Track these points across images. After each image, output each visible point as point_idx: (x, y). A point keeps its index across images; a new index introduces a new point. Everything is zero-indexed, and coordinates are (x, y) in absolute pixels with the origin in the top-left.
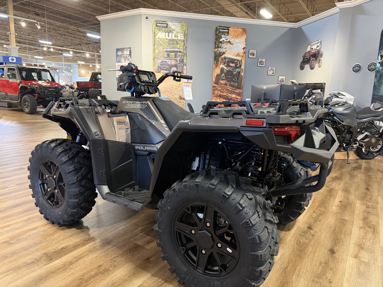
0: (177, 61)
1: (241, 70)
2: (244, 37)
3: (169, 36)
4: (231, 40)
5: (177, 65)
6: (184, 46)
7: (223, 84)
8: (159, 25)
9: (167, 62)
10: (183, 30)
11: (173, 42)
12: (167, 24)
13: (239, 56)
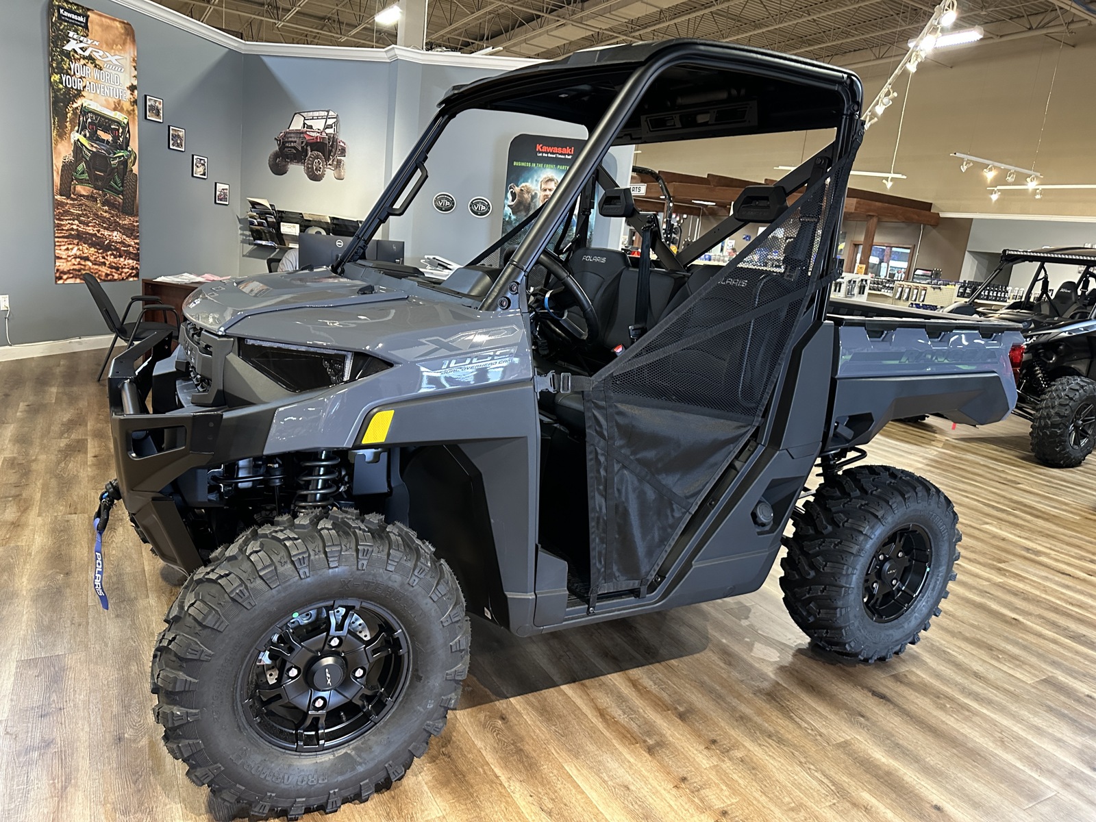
1: (129, 157)
2: (130, 53)
4: (95, 55)
7: (83, 196)
13: (121, 110)
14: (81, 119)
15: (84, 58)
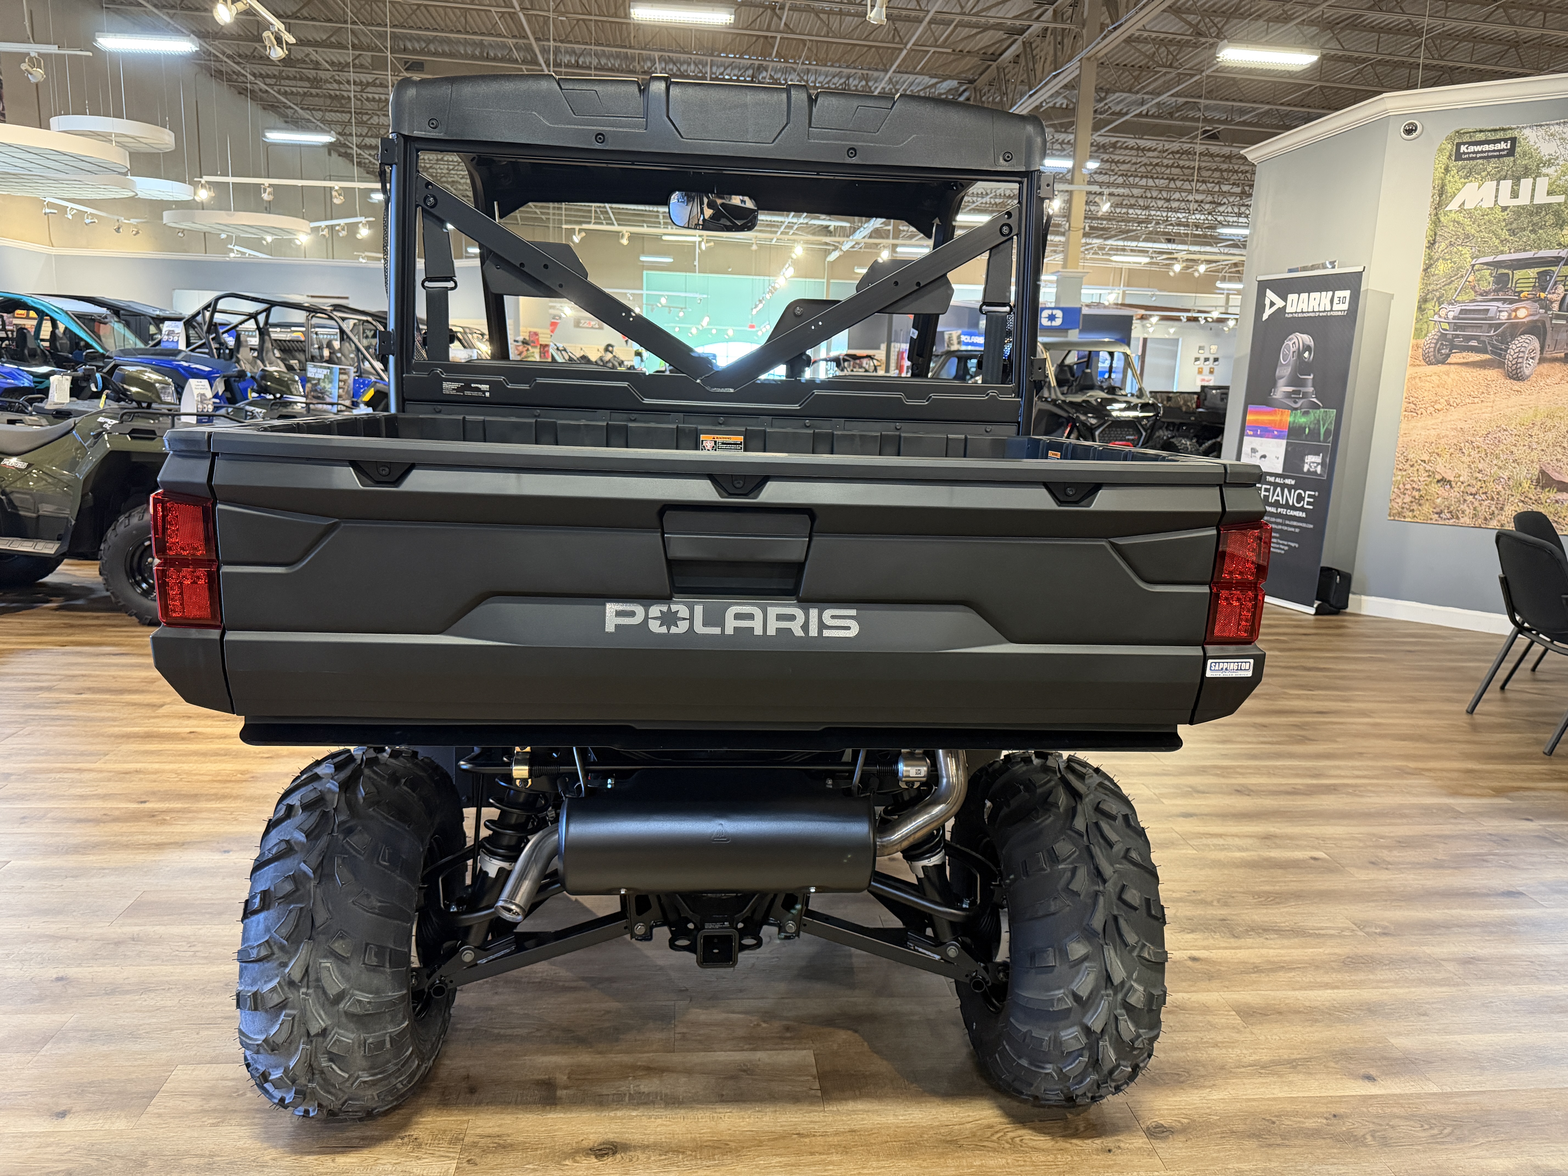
0: (1546, 305)
3: (1515, 194)
5: (1544, 323)
8: (1472, 149)
9: (1490, 314)
11: (1536, 219)
12: (1514, 140)
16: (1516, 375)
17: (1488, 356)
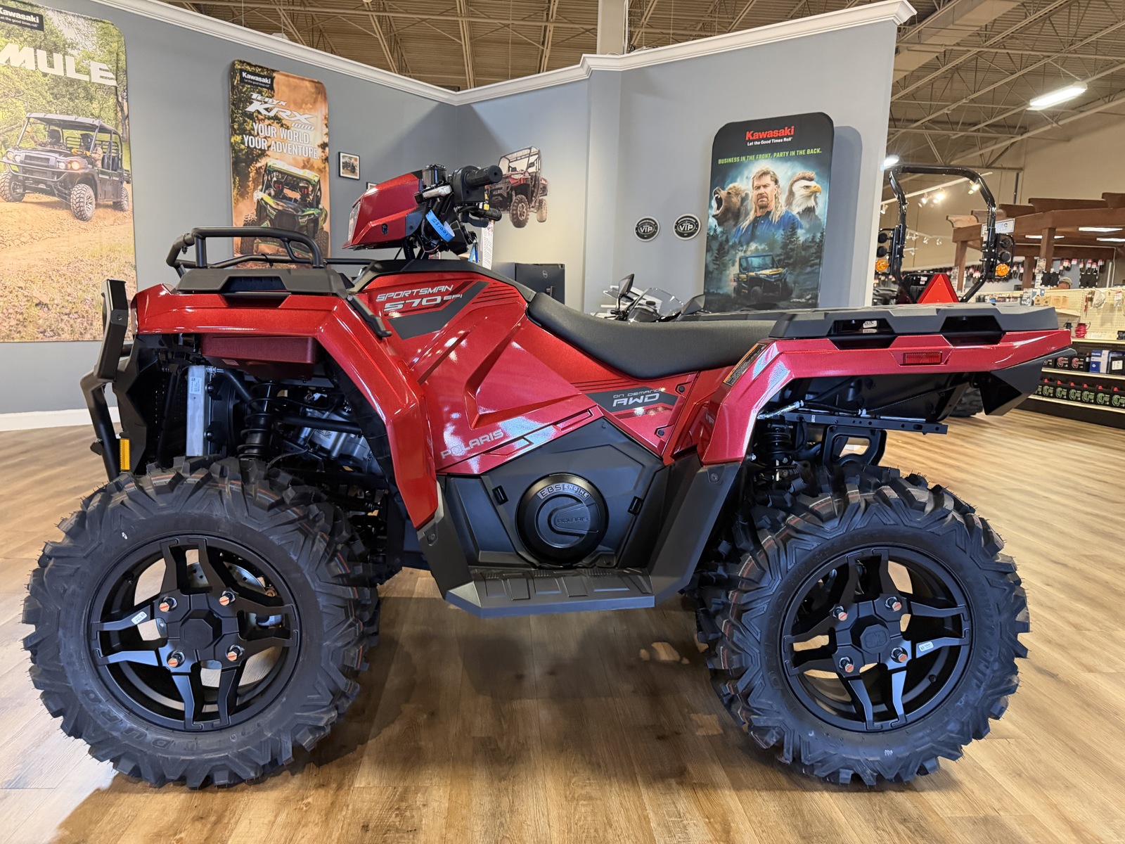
0: (92, 162)
1: (320, 214)
2: (322, 110)
3: (51, 65)
4: (282, 115)
5: (93, 176)
6: (119, 109)
8: (7, 13)
9: (51, 163)
10: (110, 52)
11: (71, 90)
12: (41, 17)
13: (312, 168)
14: (266, 178)
15: (269, 118)
16: (81, 216)
17: (56, 199)
